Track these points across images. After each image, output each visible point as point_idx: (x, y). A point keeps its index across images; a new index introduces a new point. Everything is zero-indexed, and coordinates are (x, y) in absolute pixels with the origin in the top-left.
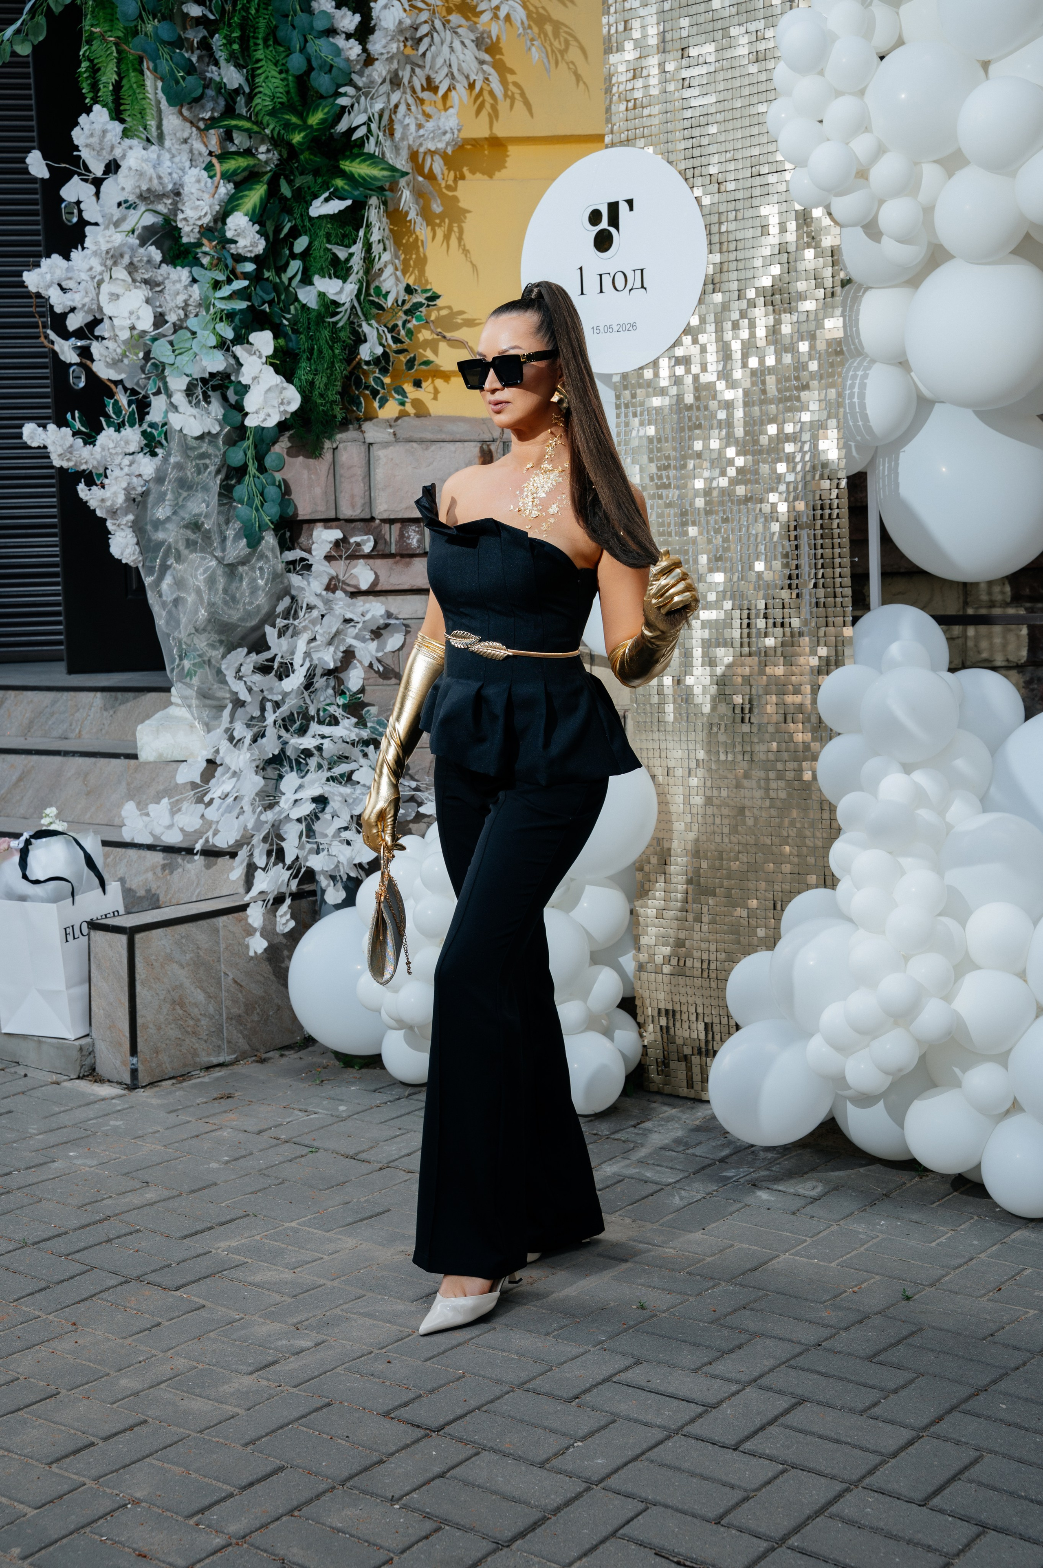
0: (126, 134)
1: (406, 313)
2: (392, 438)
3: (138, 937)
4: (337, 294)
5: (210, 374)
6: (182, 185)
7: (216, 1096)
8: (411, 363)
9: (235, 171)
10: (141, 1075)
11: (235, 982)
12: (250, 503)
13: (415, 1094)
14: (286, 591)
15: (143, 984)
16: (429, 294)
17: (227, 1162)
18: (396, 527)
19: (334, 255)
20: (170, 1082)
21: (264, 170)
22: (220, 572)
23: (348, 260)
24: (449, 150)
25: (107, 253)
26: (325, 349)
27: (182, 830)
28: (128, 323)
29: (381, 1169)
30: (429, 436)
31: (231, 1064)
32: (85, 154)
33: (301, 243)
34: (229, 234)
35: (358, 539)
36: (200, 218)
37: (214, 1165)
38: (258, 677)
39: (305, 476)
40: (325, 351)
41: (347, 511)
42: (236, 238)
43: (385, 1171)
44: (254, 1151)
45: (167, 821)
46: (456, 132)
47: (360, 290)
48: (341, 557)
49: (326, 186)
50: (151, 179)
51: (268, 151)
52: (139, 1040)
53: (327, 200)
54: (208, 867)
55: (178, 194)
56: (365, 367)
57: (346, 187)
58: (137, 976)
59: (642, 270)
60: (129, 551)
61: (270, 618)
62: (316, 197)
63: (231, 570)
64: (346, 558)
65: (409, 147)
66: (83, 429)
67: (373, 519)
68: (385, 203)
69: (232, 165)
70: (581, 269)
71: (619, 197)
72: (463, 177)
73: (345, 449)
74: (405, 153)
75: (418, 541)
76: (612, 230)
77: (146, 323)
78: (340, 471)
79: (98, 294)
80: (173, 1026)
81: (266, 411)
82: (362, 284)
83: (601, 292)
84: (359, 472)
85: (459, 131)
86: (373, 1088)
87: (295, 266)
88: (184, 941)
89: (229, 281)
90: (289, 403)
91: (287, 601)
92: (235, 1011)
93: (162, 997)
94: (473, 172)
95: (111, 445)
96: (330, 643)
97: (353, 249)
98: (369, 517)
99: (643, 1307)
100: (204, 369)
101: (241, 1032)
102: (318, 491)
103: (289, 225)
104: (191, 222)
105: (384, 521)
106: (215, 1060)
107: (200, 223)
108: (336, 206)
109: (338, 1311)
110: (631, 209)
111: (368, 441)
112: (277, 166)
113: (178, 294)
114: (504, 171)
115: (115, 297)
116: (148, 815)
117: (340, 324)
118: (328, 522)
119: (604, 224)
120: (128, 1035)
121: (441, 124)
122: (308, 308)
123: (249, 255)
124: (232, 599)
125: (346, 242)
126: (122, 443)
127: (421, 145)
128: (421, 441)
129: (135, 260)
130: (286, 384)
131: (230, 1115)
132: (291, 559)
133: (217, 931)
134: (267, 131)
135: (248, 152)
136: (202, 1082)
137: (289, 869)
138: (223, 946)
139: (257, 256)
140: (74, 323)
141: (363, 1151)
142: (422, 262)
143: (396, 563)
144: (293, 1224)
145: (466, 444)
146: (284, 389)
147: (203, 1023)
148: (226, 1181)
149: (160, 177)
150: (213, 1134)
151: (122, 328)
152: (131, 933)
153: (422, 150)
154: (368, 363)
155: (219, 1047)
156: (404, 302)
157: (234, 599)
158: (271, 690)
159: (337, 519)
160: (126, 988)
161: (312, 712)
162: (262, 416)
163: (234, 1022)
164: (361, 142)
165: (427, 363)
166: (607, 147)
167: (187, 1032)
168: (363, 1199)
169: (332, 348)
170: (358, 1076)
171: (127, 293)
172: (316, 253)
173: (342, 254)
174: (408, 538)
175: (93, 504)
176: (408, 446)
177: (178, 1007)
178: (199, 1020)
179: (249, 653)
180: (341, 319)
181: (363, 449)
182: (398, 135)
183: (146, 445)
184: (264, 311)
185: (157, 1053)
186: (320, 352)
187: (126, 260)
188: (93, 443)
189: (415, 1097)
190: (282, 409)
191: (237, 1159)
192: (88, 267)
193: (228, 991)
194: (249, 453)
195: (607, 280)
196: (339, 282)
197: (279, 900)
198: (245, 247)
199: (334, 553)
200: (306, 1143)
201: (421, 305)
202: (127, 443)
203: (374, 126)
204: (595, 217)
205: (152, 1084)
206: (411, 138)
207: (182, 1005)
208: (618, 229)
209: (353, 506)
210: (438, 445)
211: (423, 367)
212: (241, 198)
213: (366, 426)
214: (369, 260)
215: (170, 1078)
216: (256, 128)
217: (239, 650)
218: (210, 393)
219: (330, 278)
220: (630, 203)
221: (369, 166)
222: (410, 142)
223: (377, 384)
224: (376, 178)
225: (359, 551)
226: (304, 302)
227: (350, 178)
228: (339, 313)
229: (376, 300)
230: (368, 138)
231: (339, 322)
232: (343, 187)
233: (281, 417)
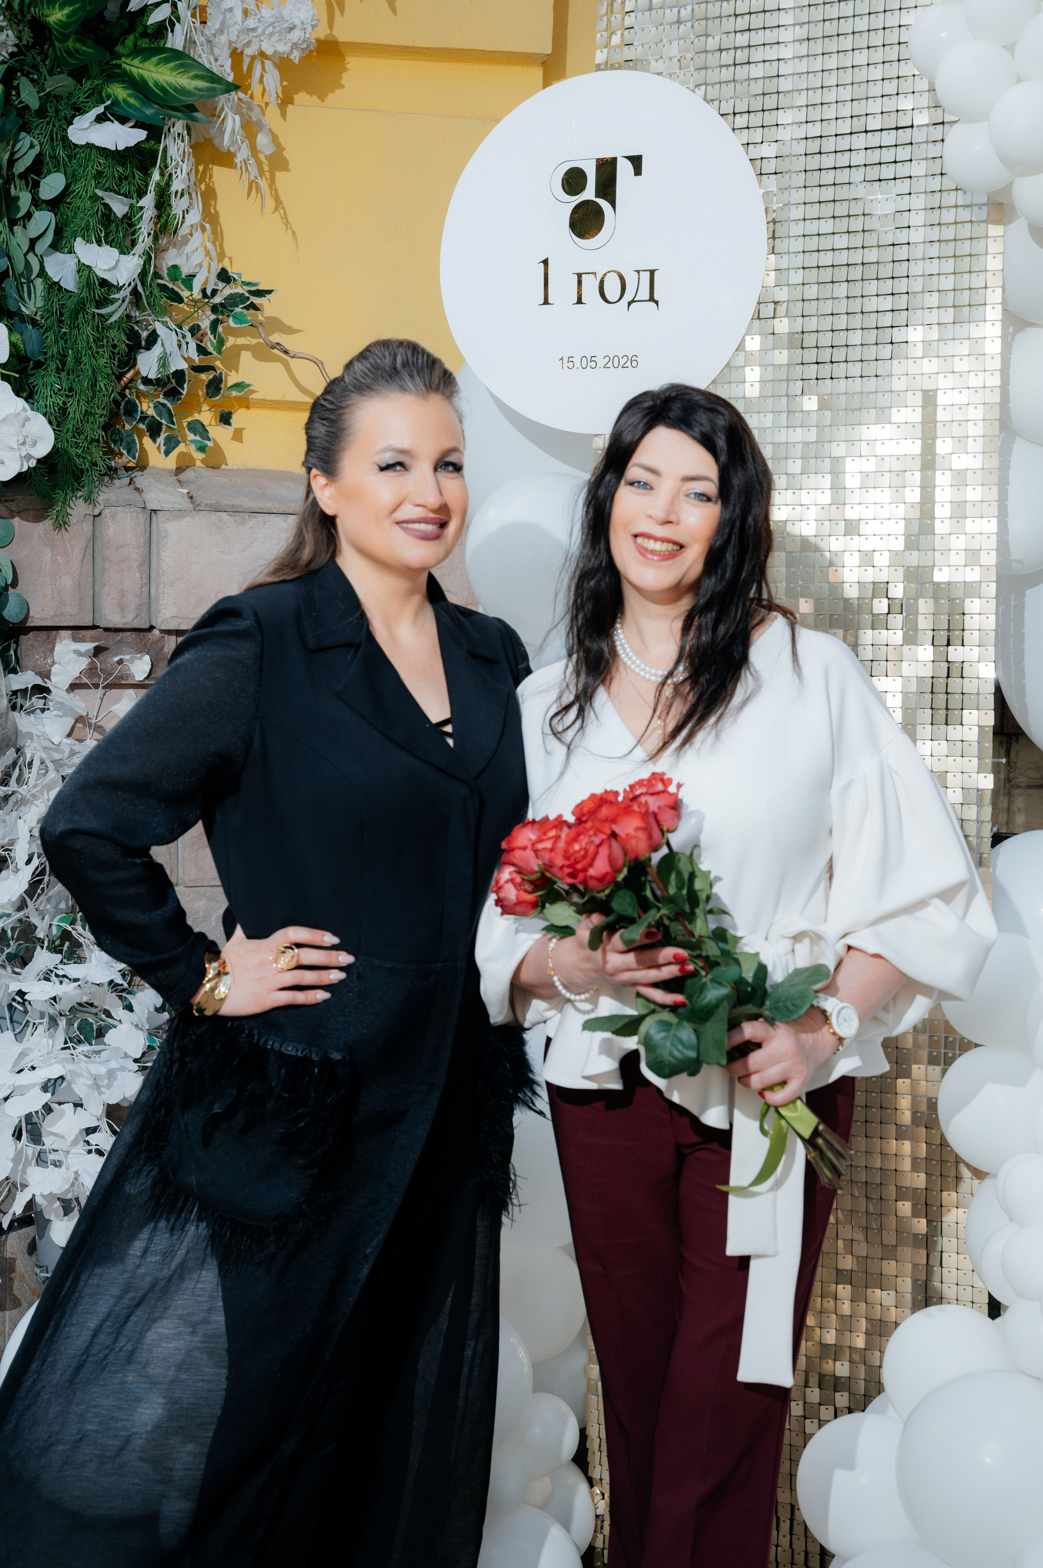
1: (214, 309)
2: (186, 504)
4: (109, 270)
8: (215, 387)
14: (9, 740)
19: (106, 206)
23: (130, 218)
24: (296, 56)
26: (85, 355)
33: (52, 185)
35: (127, 657)
39: (47, 558)
40: (85, 359)
41: (112, 617)
46: (310, 29)
47: (146, 268)
48: (96, 686)
49: (96, 94)
53: (100, 119)
56: (142, 387)
57: (132, 101)
59: (652, 273)
62: (80, 111)
64: (104, 687)
65: (231, 42)
67: (150, 629)
68: (193, 132)
70: (546, 262)
71: (619, 150)
72: (294, 101)
73: (113, 517)
74: (224, 51)
76: (604, 204)
78: (103, 552)
82: (149, 259)
83: (579, 301)
84: (134, 555)
85: (313, 26)
87: (43, 220)
90: (34, 443)
91: (10, 755)
97: (139, 201)
98: (145, 625)
102: (67, 582)
103: (32, 153)
105: (168, 632)
108: (119, 136)
110: (638, 171)
111: (151, 506)
112: (12, 55)
117: (112, 320)
118: (79, 630)
119: (589, 193)
121: (285, 14)
122: (63, 289)
125: (125, 188)
127: (248, 44)
128: (235, 511)
130: (30, 413)
132: (15, 687)
146: (27, 419)
153: (248, 52)
154: (146, 381)
156: (214, 292)
159: (94, 627)
164: (161, 30)
165: (240, 386)
166: (598, 68)
169: (95, 355)
172: (77, 202)
173: (119, 207)
176: (214, 517)
180: (116, 312)
181: (142, 518)
182: (213, 23)
186: (78, 361)
190: (24, 453)
195: (590, 286)
196: (115, 252)
199: (83, 680)
201: (241, 296)
203: (180, 6)
204: (574, 181)
206: (233, 31)
208: (614, 205)
209: (122, 609)
210: (261, 518)
211: (234, 393)
213: (141, 480)
214: (164, 221)
219: (99, 243)
220: (636, 162)
221: (172, 69)
222: (234, 39)
223: (160, 415)
224: (183, 91)
225: (130, 676)
226: (56, 280)
227: (139, 87)
228: (117, 300)
229: (170, 285)
230: (172, 25)
231: (111, 315)
232: (125, 101)
233: (22, 466)
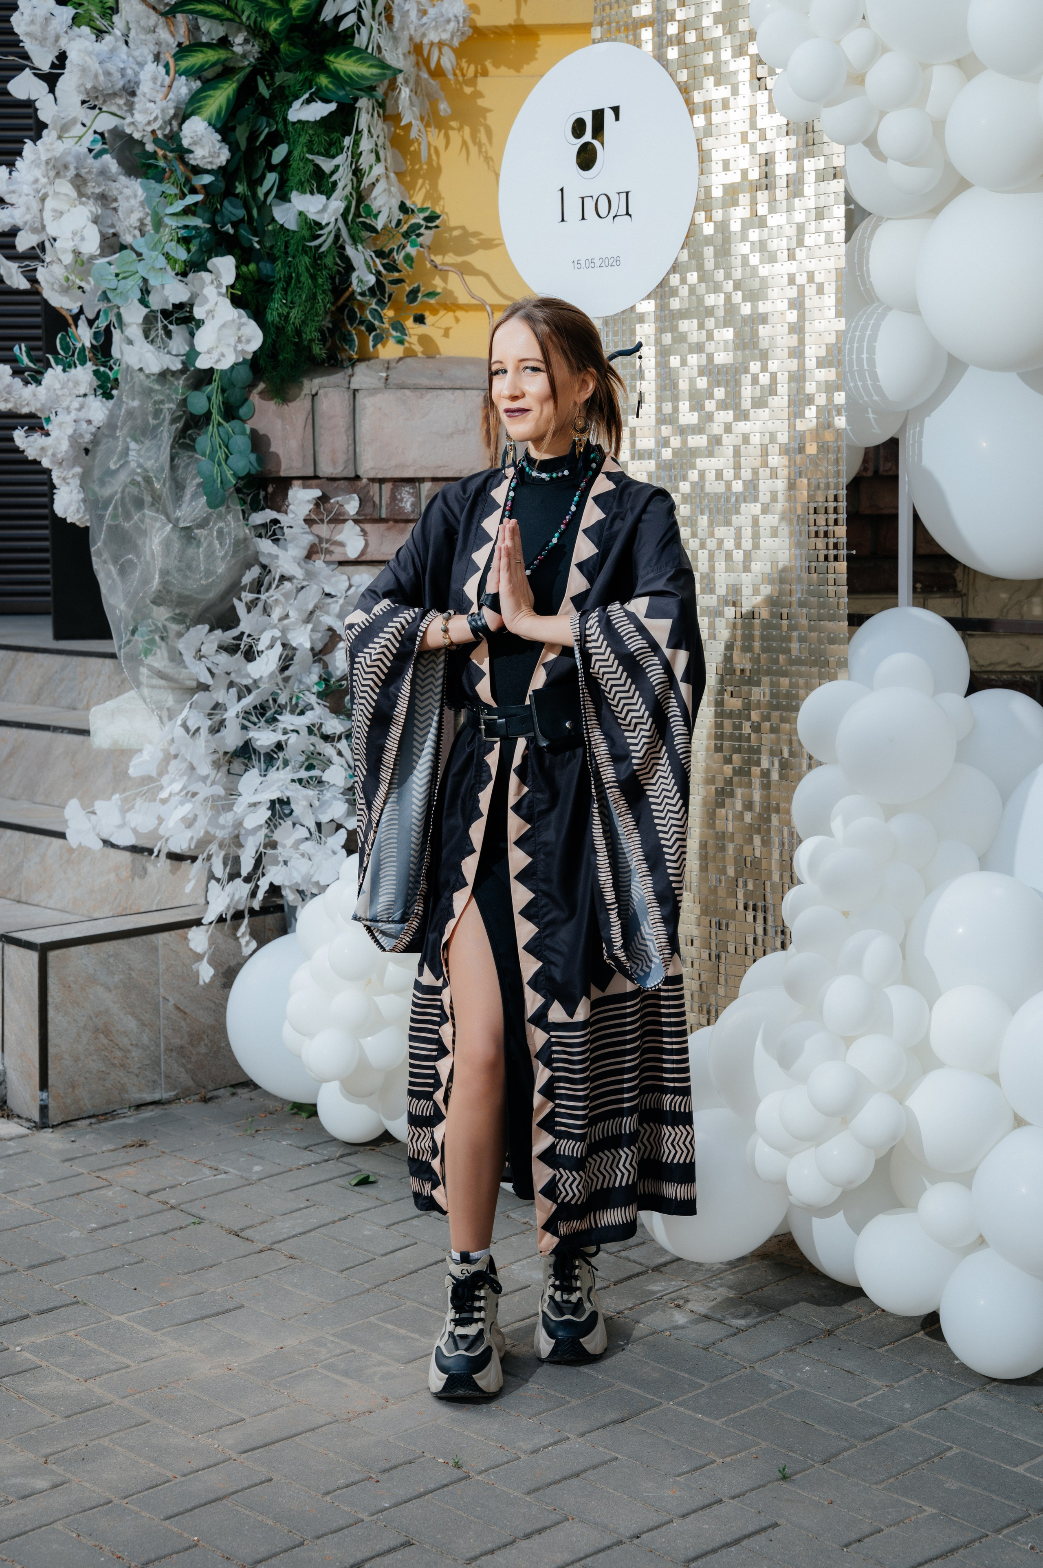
0: (76, 20)
1: (402, 236)
2: (381, 384)
3: (52, 955)
4: (319, 212)
5: (174, 305)
6: (137, 83)
7: (129, 1142)
8: (413, 295)
9: (202, 66)
10: (51, 1113)
11: (178, 1008)
12: (212, 458)
13: (349, 1154)
14: (254, 560)
15: (57, 1008)
16: (427, 214)
17: (94, 1230)
18: (387, 488)
19: (317, 166)
20: (88, 1121)
21: (241, 65)
22: (175, 537)
23: (333, 173)
25: (47, 163)
26: (305, 278)
27: (135, 831)
28: (70, 245)
29: (261, 1251)
30: (425, 382)
31: (169, 1102)
32: (29, 45)
33: (279, 154)
34: (185, 143)
35: (339, 499)
36: (149, 123)
37: (75, 1234)
38: (223, 657)
39: (279, 426)
40: (302, 279)
41: (326, 469)
42: (192, 148)
43: (263, 1255)
44: (131, 1218)
45: (116, 819)
46: (462, 20)
47: (347, 209)
48: (322, 521)
49: (308, 83)
50: (96, 76)
51: (246, 41)
52: (50, 1072)
53: (309, 101)
54: (173, 871)
55: (133, 94)
56: (359, 298)
57: (331, 86)
58: (50, 1000)
59: (627, 193)
60: (73, 508)
61: (235, 588)
62: (297, 98)
63: (187, 534)
64: (331, 521)
65: (411, 39)
66: (31, 365)
67: (358, 478)
68: (382, 105)
69: (197, 59)
70: (562, 190)
71: (605, 104)
72: (485, 73)
73: (326, 395)
74: (404, 45)
75: (412, 505)
76: (596, 143)
77: (91, 244)
78: (319, 422)
79: (41, 211)
80: (95, 1057)
81: (219, 350)
82: (350, 203)
83: (583, 218)
84: (342, 422)
85: (465, 18)
86: (305, 1144)
87: (271, 178)
88: (111, 960)
89: (183, 196)
90: (248, 341)
91: (256, 571)
92: (177, 1041)
93: (81, 1024)
94: (497, 65)
95: (58, 386)
96: (308, 620)
97: (339, 160)
98: (352, 475)
99: (457, 1466)
100: (166, 300)
101: (184, 1066)
102: (294, 444)
103: (267, 130)
104: (140, 128)
105: (373, 480)
106: (148, 1098)
107: (149, 129)
108: (318, 111)
109: (106, 1442)
110: (617, 119)
111: (353, 386)
112: (258, 59)
113: (132, 212)
114: (533, 64)
115: (59, 214)
116: (94, 813)
117: (323, 249)
118: (307, 480)
119: (588, 137)
120: (37, 1066)
121: (444, 10)
122: (288, 230)
123: (209, 167)
124: (187, 567)
125: (333, 151)
126: (71, 384)
127: (424, 35)
128: (415, 388)
129: (83, 172)
130: (245, 320)
131: (130, 1169)
132: (259, 522)
133: (155, 949)
134: (244, 18)
135: (224, 43)
136: (124, 1124)
137: (247, 880)
138: (162, 967)
139: (220, 168)
140: (23, 242)
141: (251, 1227)
142: (434, 173)
143: (389, 529)
144: (122, 1319)
145: (468, 392)
146: (244, 324)
147: (134, 1054)
148: (77, 1256)
149: (108, 74)
150: (96, 1192)
151: (65, 251)
152: (44, 950)
153: (425, 41)
154: (363, 294)
155: (154, 1082)
156: (399, 222)
157: (189, 567)
158: (238, 672)
159: (316, 477)
160: (37, 1013)
161: (283, 699)
162: (215, 355)
163: (174, 1054)
164: (350, 33)
165: (432, 294)
166: (595, 41)
167: (113, 1064)
168: (220, 1290)
169: (313, 277)
170: (299, 1126)
171: (73, 210)
172: (294, 165)
173: (326, 165)
174: (401, 500)
175: (31, 454)
176: (399, 393)
177: (102, 1036)
178: (129, 1051)
179: (211, 630)
180: (325, 242)
181: (348, 395)
182: (396, 24)
183: (99, 386)
184: (227, 233)
185: (73, 1087)
186: (298, 281)
187: (72, 172)
188: (39, 383)
189: (345, 1159)
190: (240, 348)
191: (105, 1227)
192: (32, 179)
193: (167, 1018)
194: (214, 398)
195: (589, 204)
196: (322, 199)
197: (238, 916)
198: (204, 157)
199: (313, 517)
200: (194, 1211)
201: (419, 226)
202: (77, 384)
203: (366, 14)
204: (578, 128)
205: (65, 1123)
206: (412, 27)
207: (107, 1033)
208: (602, 144)
209: (334, 463)
210: (435, 392)
211: (428, 300)
212: (204, 98)
213: (361, 369)
214: (357, 173)
215: (89, 1117)
216: (228, 14)
217: (200, 627)
218: (171, 327)
219: (312, 193)
220: (616, 110)
221: (355, 62)
222: (412, 32)
223: (374, 318)
224: (363, 77)
225: (344, 514)
226: (281, 222)
227: (335, 76)
228: (321, 235)
229: (368, 221)
230: (359, 28)
231: (320, 246)
232: (326, 87)
233: (237, 357)
